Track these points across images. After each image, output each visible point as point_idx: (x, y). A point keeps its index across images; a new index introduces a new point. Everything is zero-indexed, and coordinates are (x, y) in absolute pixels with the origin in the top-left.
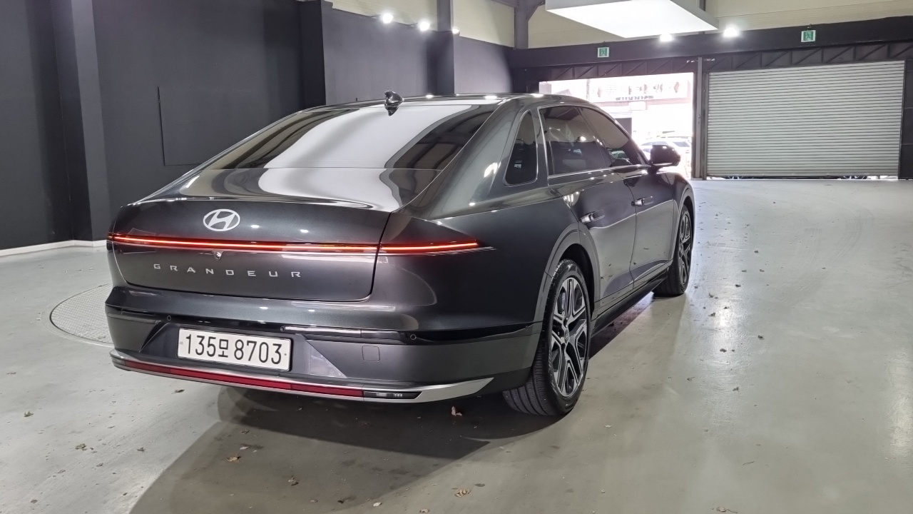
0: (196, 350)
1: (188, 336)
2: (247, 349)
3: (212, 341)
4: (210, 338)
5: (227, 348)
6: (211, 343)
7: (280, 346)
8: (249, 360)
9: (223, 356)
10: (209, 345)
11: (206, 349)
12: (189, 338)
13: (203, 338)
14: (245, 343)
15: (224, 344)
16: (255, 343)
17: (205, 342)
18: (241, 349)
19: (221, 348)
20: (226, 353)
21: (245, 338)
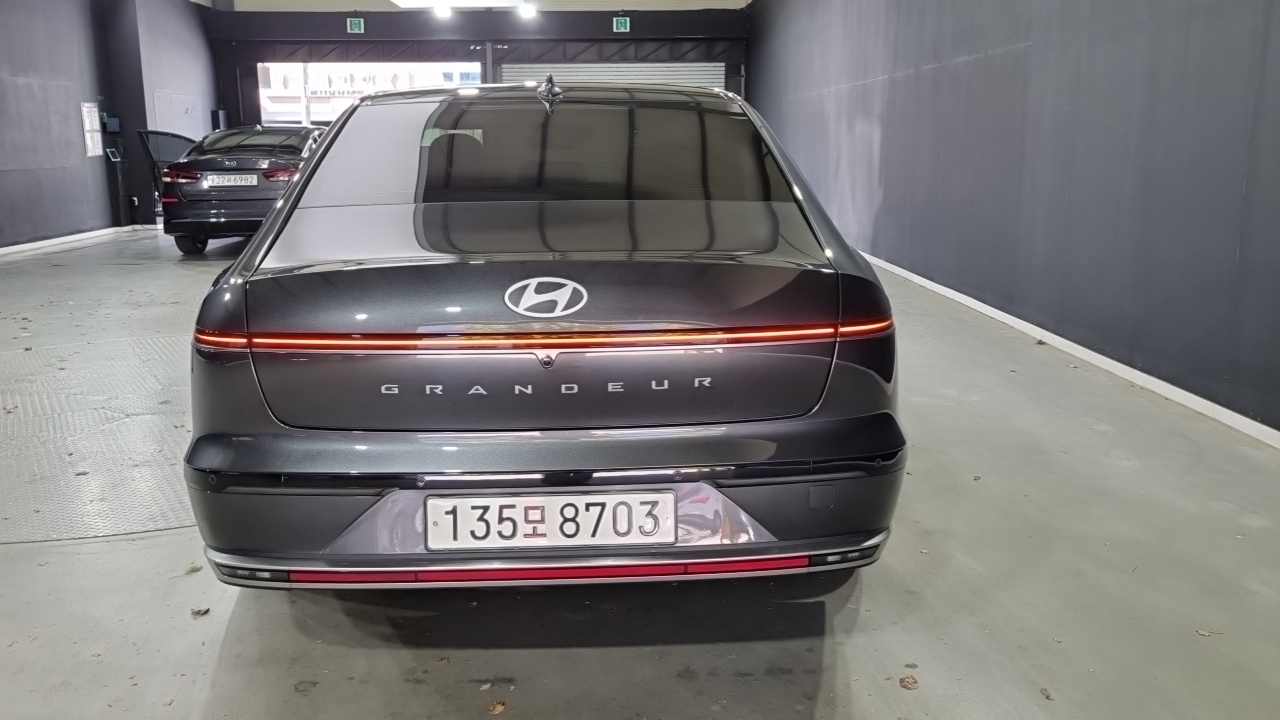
0: (473, 533)
1: (450, 509)
2: (587, 519)
3: (506, 513)
4: (502, 508)
5: (542, 521)
6: (505, 515)
7: (654, 504)
8: (594, 535)
9: (535, 534)
10: (501, 520)
11: (495, 527)
12: (454, 512)
13: (486, 509)
14: (582, 508)
15: (535, 515)
16: (603, 505)
17: (492, 516)
18: (573, 520)
19: (528, 521)
20: (541, 528)
21: (581, 501)
